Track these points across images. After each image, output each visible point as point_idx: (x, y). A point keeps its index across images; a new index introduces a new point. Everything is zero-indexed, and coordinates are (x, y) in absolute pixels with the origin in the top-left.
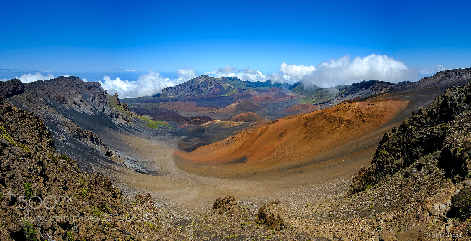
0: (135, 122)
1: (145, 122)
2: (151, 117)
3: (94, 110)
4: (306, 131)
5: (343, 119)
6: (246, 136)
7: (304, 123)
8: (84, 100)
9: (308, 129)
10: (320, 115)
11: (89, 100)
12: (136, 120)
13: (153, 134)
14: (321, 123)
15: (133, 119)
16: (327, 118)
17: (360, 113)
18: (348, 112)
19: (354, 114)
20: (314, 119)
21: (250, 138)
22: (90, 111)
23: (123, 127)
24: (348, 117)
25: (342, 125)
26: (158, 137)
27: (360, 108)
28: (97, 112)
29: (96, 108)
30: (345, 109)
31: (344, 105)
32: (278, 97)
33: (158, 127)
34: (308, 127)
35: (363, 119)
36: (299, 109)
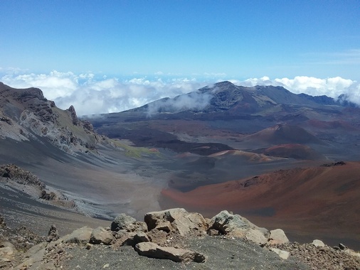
0: (104, 149)
1: (121, 149)
2: (132, 142)
3: (27, 133)
11: (19, 117)
12: (105, 146)
13: (131, 167)
15: (101, 145)
22: (20, 135)
23: (81, 157)
26: (139, 171)
28: (33, 136)
29: (32, 129)
33: (142, 156)
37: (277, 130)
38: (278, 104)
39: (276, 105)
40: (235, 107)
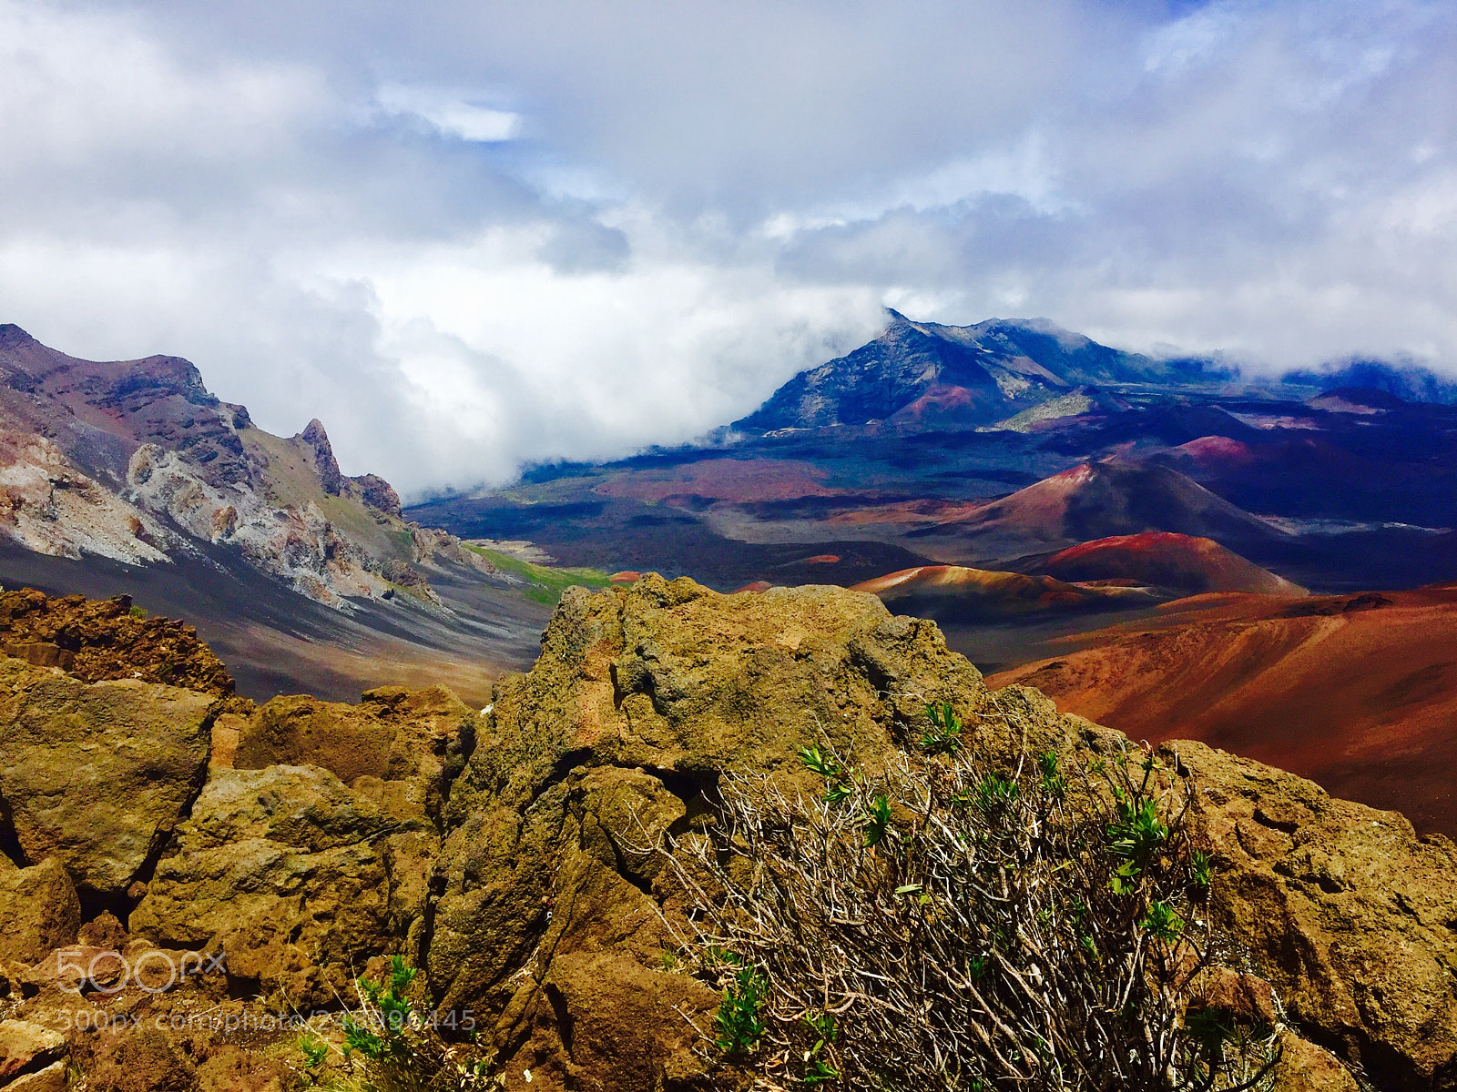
0: (450, 582)
2: (542, 552)
3: (159, 533)
8: (82, 478)
11: (122, 472)
15: (435, 568)
28: (186, 544)
29: (178, 518)
37: (1085, 487)
39: (1064, 389)
40: (917, 406)
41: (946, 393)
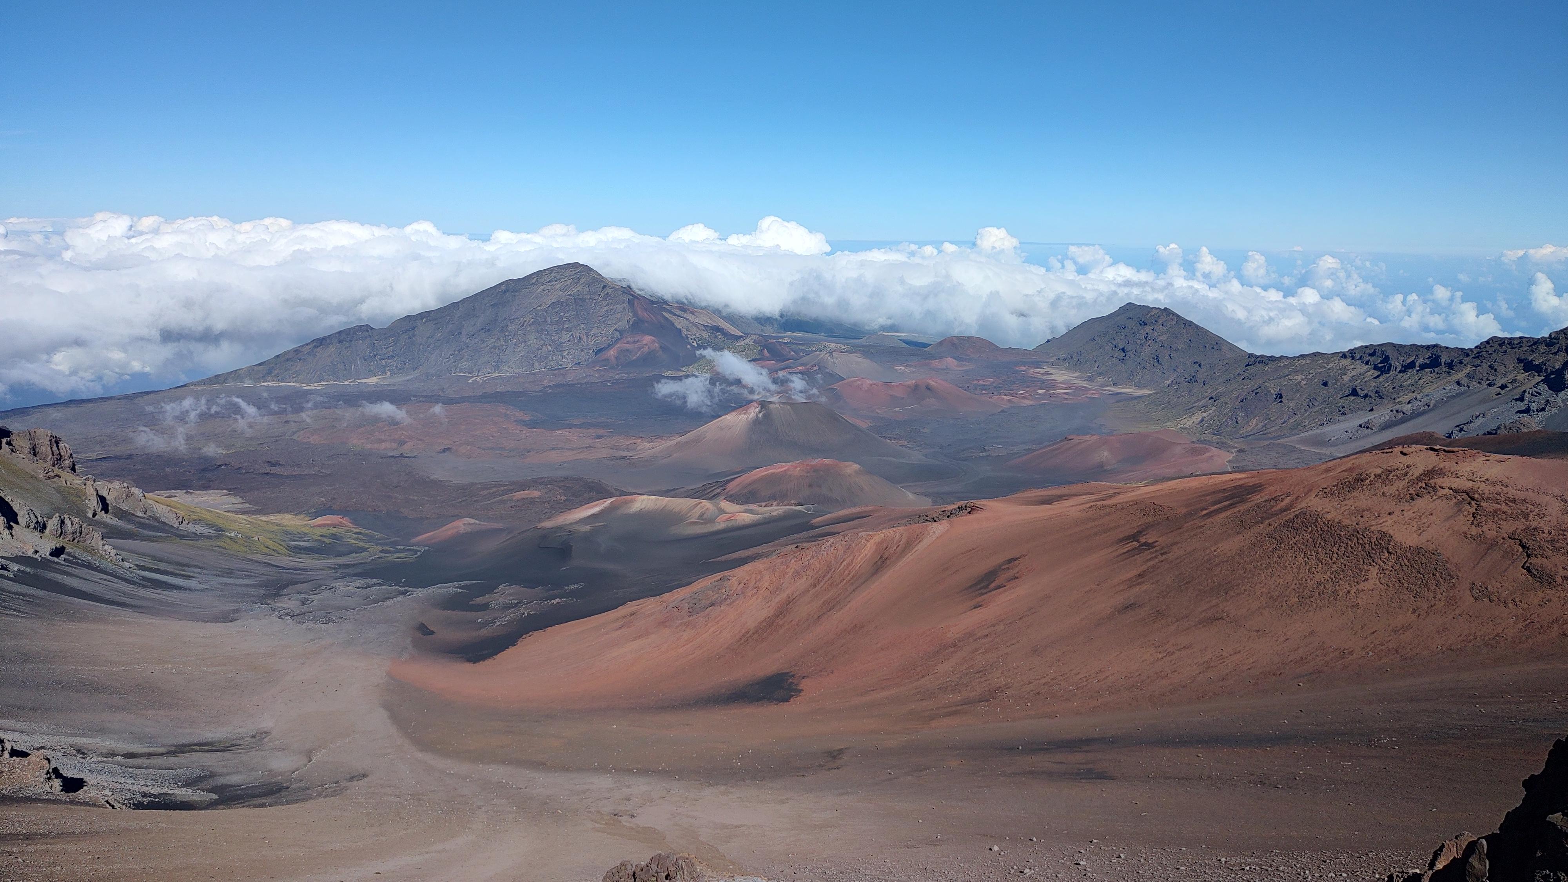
1: (200, 529)
2: (239, 500)
4: (1135, 572)
5: (1384, 542)
6: (797, 574)
7: (1127, 531)
9: (1145, 567)
10: (1227, 499)
12: (129, 521)
13: (253, 591)
14: (1230, 546)
16: (1276, 522)
17: (1520, 525)
18: (1421, 503)
19: (1462, 522)
20: (1189, 515)
21: (814, 586)
24: (1420, 531)
25: (1374, 570)
26: (289, 603)
27: (1521, 495)
30: (1401, 484)
31: (1396, 460)
32: (983, 388)
33: (289, 548)
34: (1147, 554)
35: (1533, 560)
36: (1105, 455)
37: (756, 422)
38: (747, 334)
39: (739, 338)
40: (612, 353)
41: (638, 341)
